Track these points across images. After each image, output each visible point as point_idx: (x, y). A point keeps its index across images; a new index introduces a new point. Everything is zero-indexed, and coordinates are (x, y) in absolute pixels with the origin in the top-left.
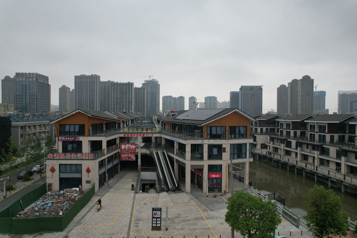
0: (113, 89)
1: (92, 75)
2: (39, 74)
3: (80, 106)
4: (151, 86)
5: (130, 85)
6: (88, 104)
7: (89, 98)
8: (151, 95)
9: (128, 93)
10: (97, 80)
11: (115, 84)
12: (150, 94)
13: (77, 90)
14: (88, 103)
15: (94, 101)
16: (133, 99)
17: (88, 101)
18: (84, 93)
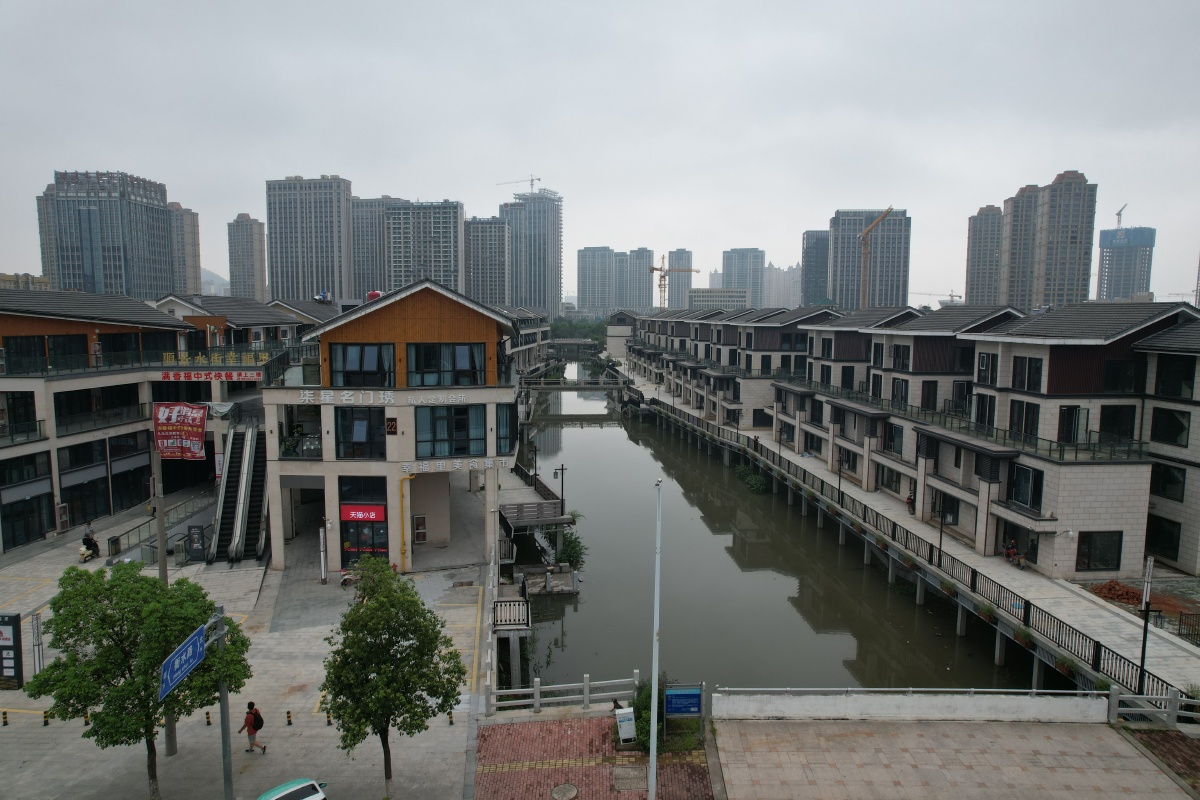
0: (394, 223)
1: (323, 177)
2: (131, 177)
3: (288, 281)
4: (530, 212)
5: (451, 209)
6: (312, 277)
7: (317, 257)
8: (530, 246)
9: (445, 237)
10: (339, 194)
11: (399, 209)
12: (526, 242)
13: (276, 228)
14: (312, 272)
15: (333, 267)
16: (460, 257)
17: (312, 266)
18: (299, 239)
